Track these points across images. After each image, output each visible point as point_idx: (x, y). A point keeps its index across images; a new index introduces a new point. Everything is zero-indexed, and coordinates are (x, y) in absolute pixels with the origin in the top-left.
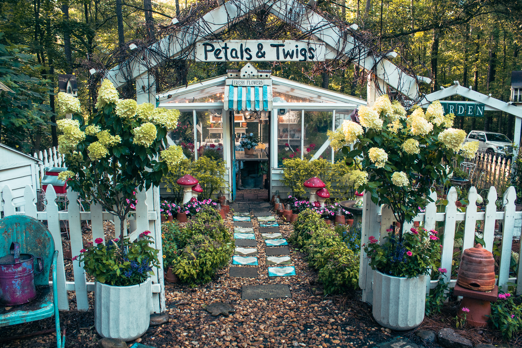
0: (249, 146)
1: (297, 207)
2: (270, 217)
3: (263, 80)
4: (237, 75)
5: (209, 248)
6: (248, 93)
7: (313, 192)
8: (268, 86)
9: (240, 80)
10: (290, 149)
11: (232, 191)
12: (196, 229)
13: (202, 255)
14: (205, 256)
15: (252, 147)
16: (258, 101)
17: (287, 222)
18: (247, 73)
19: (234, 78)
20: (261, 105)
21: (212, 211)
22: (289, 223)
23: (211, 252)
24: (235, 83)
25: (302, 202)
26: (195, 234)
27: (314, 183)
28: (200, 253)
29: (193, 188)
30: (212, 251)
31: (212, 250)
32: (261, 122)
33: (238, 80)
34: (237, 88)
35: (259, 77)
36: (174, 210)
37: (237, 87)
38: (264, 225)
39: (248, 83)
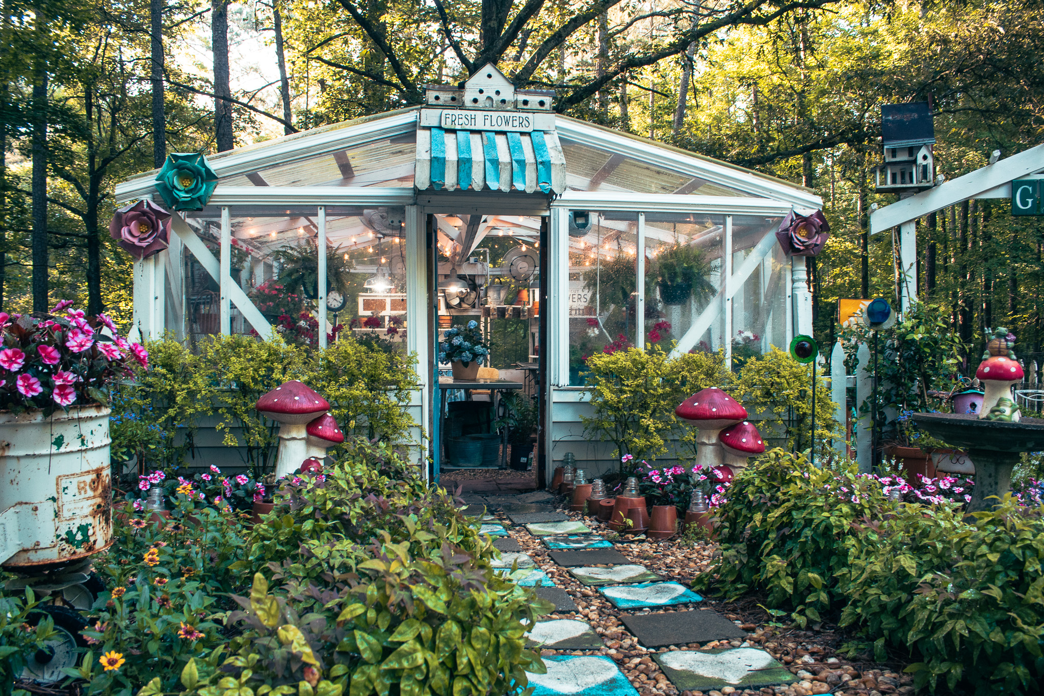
0: (467, 355)
1: (660, 486)
2: (566, 523)
3: (530, 115)
4: (453, 99)
5: (418, 590)
6: (489, 147)
7: (709, 438)
8: (545, 132)
9: (464, 112)
10: (601, 332)
11: (431, 456)
12: (320, 513)
13: (364, 642)
14: (387, 651)
15: (473, 360)
16: (522, 163)
17: (636, 534)
18: (485, 95)
19: (444, 107)
20: (530, 173)
21: (388, 462)
22: (643, 537)
23: (431, 618)
24: (449, 121)
25: (671, 471)
26: (316, 533)
27: (713, 404)
28: (350, 627)
29: (312, 428)
30: (440, 609)
31: (436, 602)
32: (487, 312)
33: (457, 112)
34: (453, 136)
35: (521, 106)
36: (240, 493)
37: (454, 131)
38: (563, 545)
39: (488, 122)
